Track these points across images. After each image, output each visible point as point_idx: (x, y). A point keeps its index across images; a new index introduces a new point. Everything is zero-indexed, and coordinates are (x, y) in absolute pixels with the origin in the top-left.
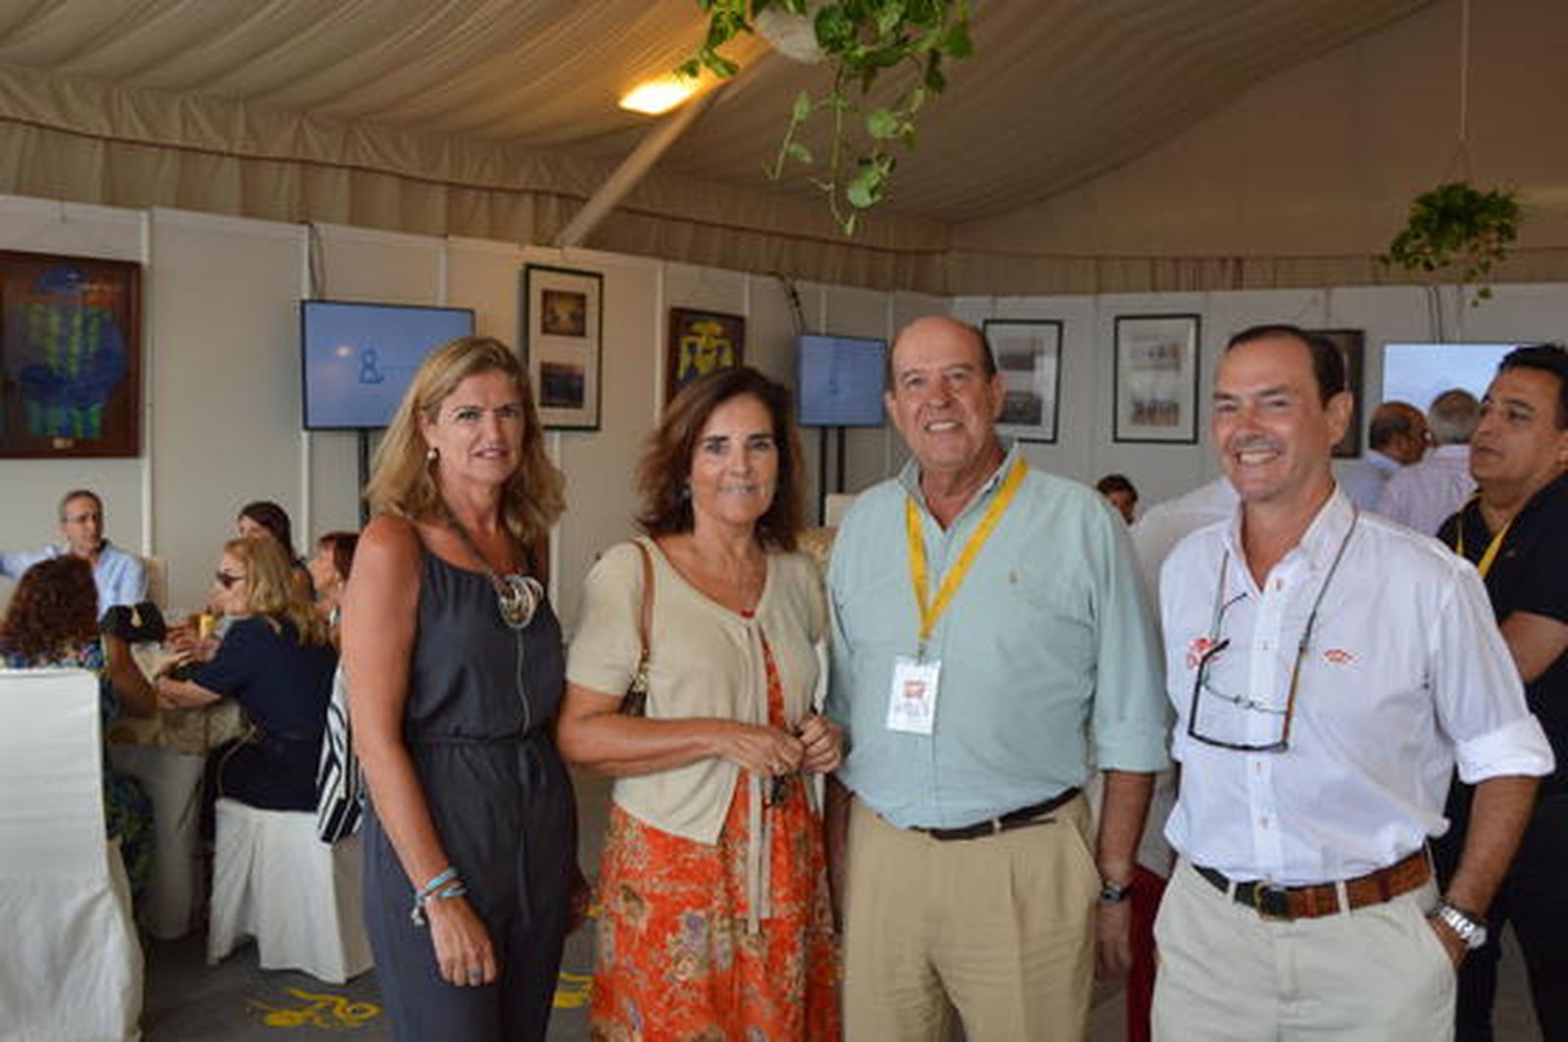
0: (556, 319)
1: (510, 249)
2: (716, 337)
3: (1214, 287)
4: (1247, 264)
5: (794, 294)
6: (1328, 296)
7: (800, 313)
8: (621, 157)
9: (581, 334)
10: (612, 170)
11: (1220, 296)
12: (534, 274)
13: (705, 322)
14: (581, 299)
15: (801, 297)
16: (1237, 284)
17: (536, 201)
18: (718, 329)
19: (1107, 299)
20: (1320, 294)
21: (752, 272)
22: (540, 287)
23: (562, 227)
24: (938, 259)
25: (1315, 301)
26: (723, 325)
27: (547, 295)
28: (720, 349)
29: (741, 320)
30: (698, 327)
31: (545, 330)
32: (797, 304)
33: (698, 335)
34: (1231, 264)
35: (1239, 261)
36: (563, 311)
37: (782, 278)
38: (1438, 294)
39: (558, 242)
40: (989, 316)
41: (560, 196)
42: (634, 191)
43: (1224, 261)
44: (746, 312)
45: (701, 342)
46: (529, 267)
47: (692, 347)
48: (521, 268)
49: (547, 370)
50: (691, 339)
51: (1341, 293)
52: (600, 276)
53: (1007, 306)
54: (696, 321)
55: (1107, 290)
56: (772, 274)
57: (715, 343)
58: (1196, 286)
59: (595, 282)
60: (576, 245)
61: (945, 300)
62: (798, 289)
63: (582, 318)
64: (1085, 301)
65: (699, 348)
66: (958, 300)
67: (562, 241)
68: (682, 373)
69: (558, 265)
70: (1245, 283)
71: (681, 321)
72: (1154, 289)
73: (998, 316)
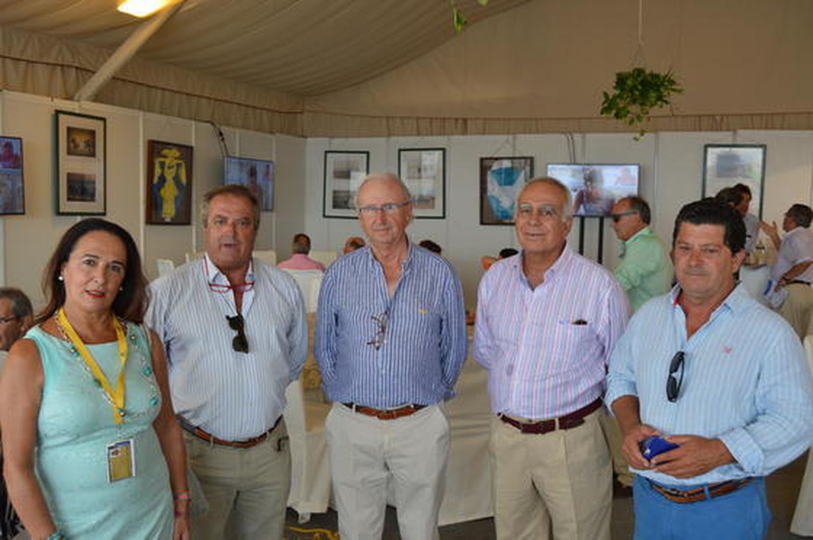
0: (76, 146)
1: (47, 100)
2: (176, 158)
3: (452, 134)
4: (469, 123)
5: (221, 134)
6: (515, 138)
7: (225, 146)
8: (114, 46)
9: (93, 155)
10: (110, 55)
11: (456, 138)
12: (61, 116)
13: (170, 149)
14: (92, 133)
15: (225, 137)
16: (465, 132)
17: (63, 71)
18: (178, 154)
19: (393, 139)
20: (511, 137)
21: (195, 120)
22: (66, 125)
23: (78, 87)
24: (299, 115)
25: (507, 141)
26: (180, 151)
27: (70, 130)
28: (179, 165)
29: (191, 148)
30: (165, 152)
31: (69, 153)
32: (223, 139)
33: (165, 157)
34: (460, 122)
35: (465, 121)
36: (81, 141)
37: (213, 124)
38: (572, 138)
39: (76, 98)
40: (328, 149)
41: (77, 68)
42: (124, 68)
43: (457, 120)
44: (193, 144)
45: (167, 161)
46: (58, 112)
47: (162, 165)
48: (53, 112)
49: (71, 177)
50: (162, 159)
51: (521, 137)
52: (104, 120)
53: (338, 143)
54: (164, 148)
55: (394, 135)
56: (208, 122)
57: (176, 162)
58: (442, 133)
59: (101, 123)
60: (88, 99)
61: (302, 139)
62: (223, 131)
63: (94, 146)
64: (382, 140)
65: (167, 165)
66: (309, 139)
67: (80, 97)
68: (156, 180)
69: (77, 111)
70: (469, 131)
71: (155, 148)
72: (419, 134)
73: (333, 149)
